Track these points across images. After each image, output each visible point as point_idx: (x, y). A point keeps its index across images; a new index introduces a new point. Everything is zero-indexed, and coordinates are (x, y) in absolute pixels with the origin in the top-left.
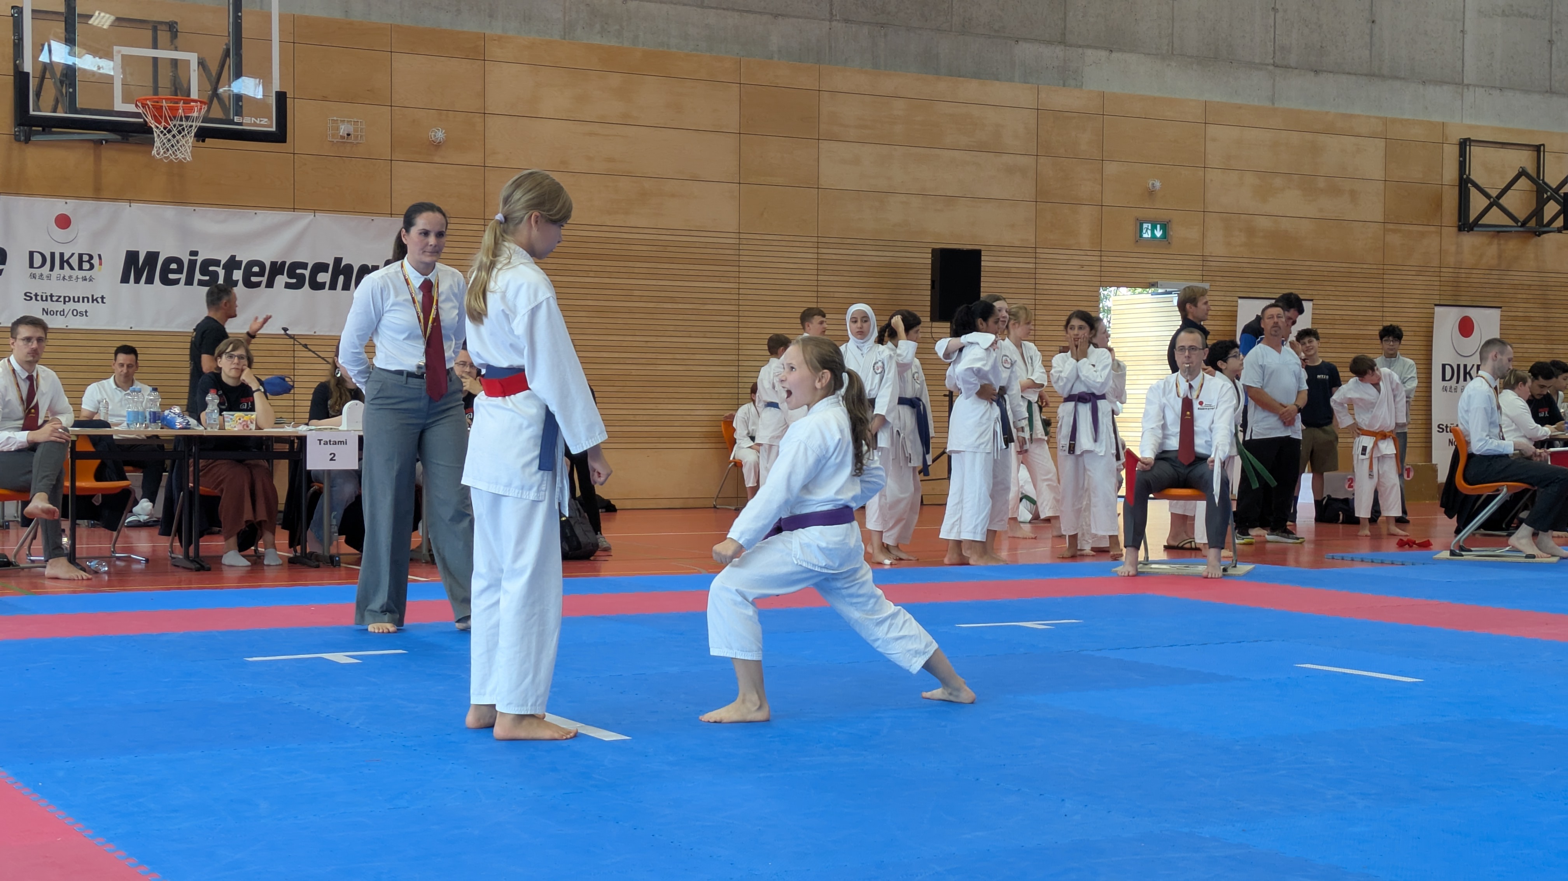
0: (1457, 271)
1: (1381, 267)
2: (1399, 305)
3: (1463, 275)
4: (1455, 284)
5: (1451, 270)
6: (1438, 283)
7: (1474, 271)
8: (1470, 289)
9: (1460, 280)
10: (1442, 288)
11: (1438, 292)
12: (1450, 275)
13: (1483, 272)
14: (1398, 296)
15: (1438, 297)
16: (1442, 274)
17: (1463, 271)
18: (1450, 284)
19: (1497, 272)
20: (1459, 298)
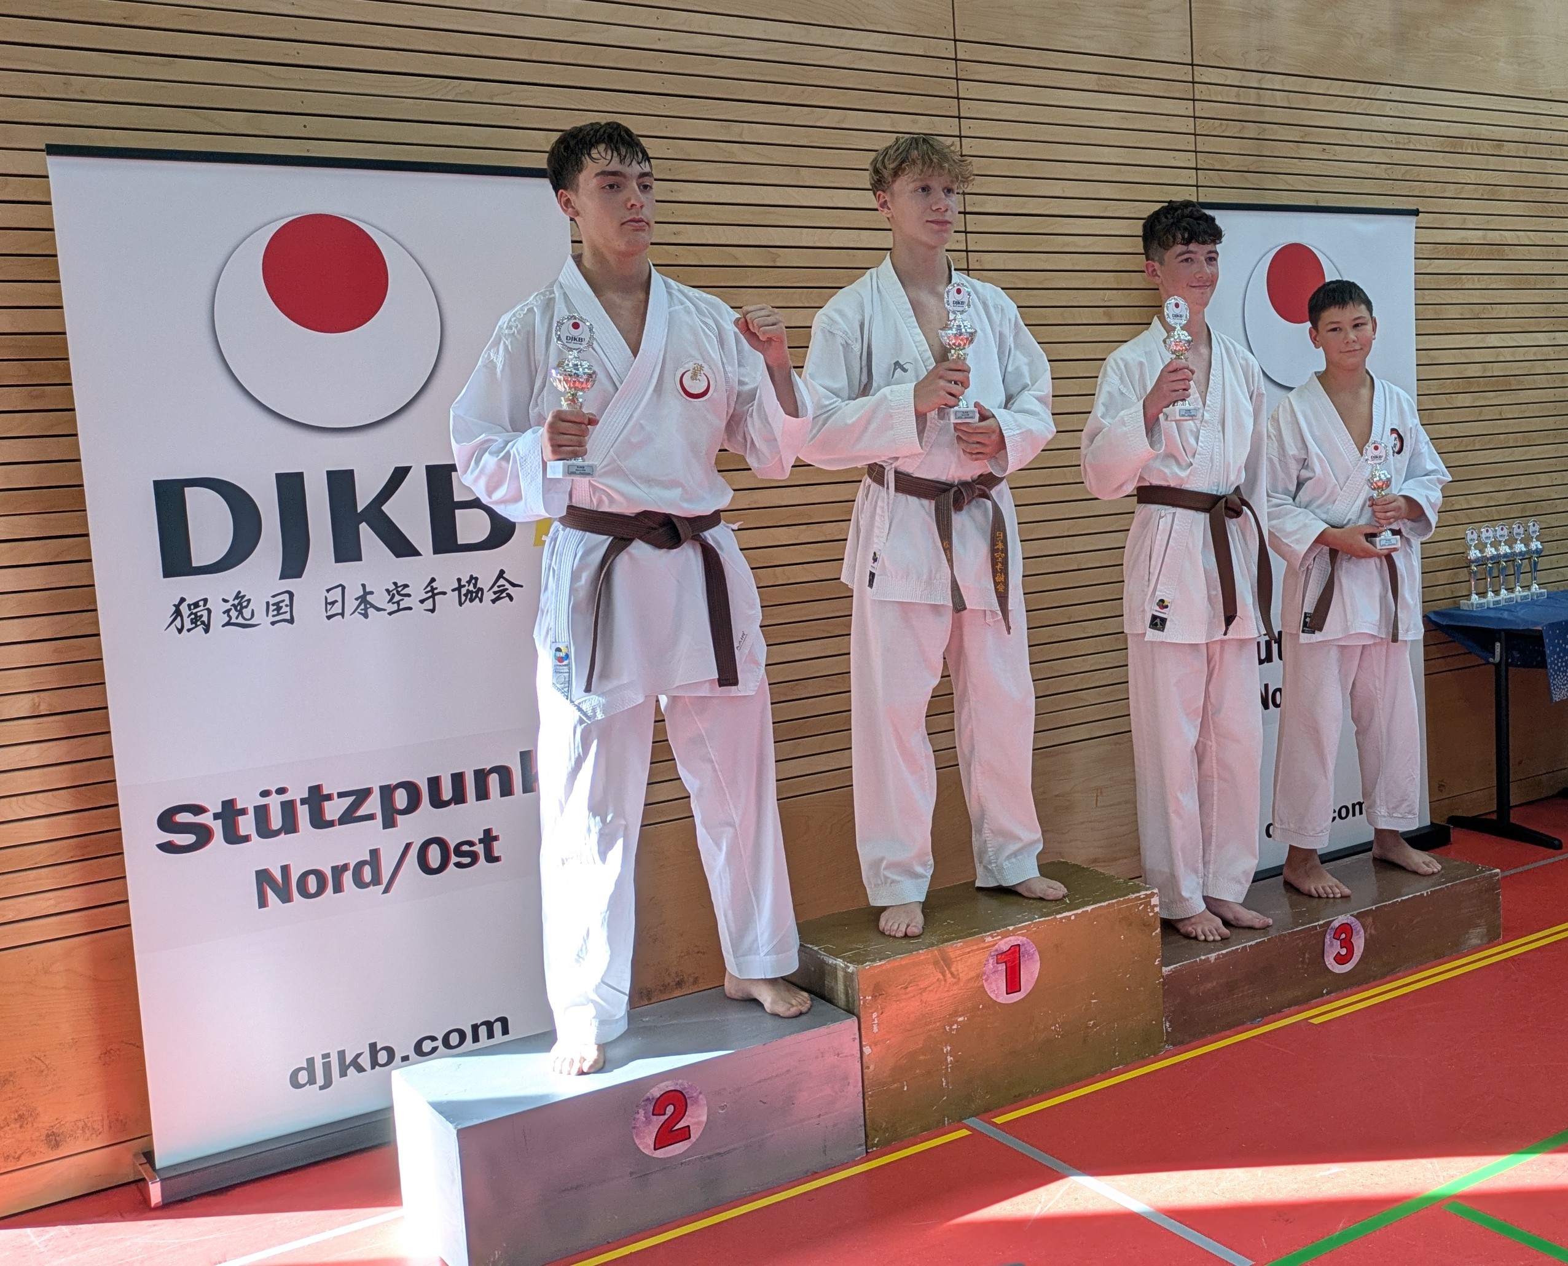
0: (1253, 80)
1: (946, 49)
2: (1032, 206)
3: (1280, 99)
4: (1251, 130)
5: (1234, 78)
6: (1187, 125)
7: (1316, 86)
8: (1306, 151)
9: (1269, 115)
10: (1204, 144)
11: (1188, 160)
12: (1232, 95)
13: (1347, 88)
14: (1022, 168)
15: (1189, 177)
16: (1201, 92)
17: (1277, 82)
18: (1233, 129)
19: (1397, 93)
20: (1267, 181)
